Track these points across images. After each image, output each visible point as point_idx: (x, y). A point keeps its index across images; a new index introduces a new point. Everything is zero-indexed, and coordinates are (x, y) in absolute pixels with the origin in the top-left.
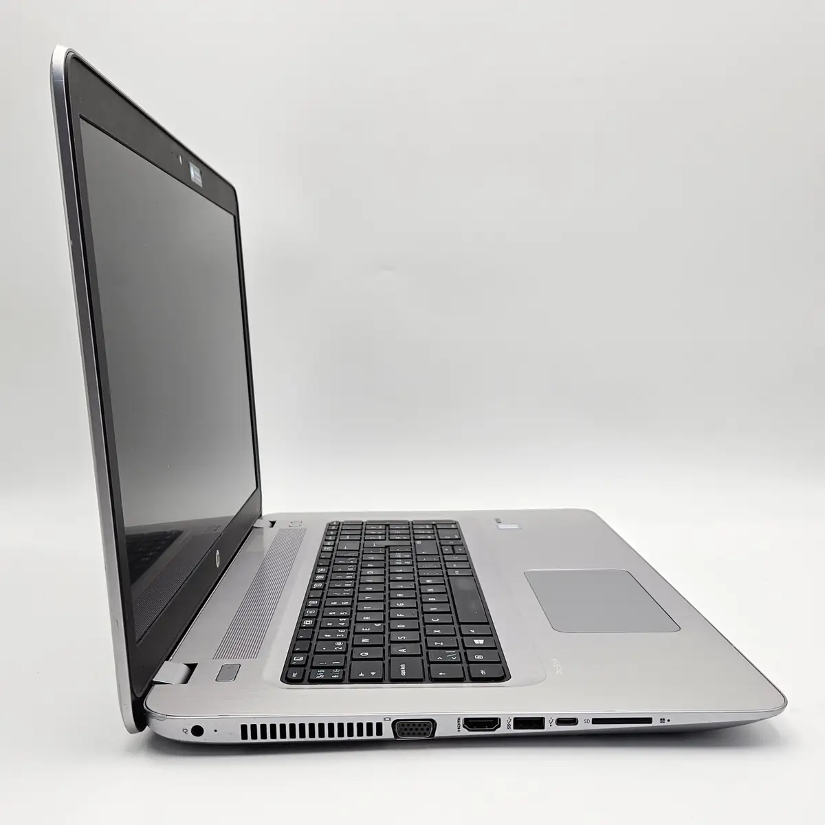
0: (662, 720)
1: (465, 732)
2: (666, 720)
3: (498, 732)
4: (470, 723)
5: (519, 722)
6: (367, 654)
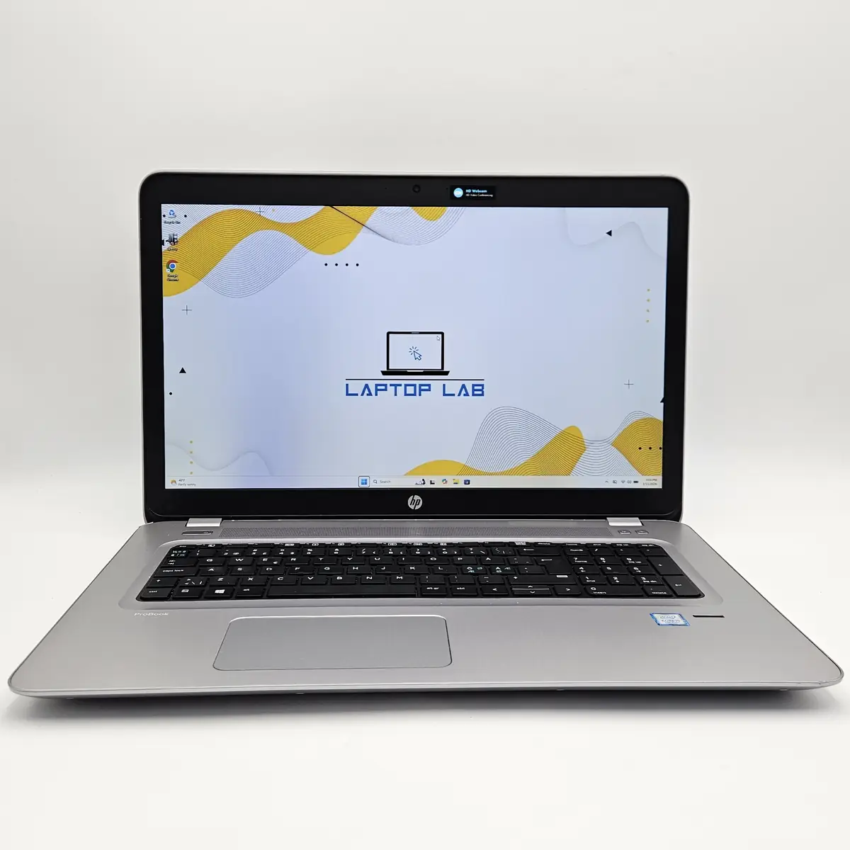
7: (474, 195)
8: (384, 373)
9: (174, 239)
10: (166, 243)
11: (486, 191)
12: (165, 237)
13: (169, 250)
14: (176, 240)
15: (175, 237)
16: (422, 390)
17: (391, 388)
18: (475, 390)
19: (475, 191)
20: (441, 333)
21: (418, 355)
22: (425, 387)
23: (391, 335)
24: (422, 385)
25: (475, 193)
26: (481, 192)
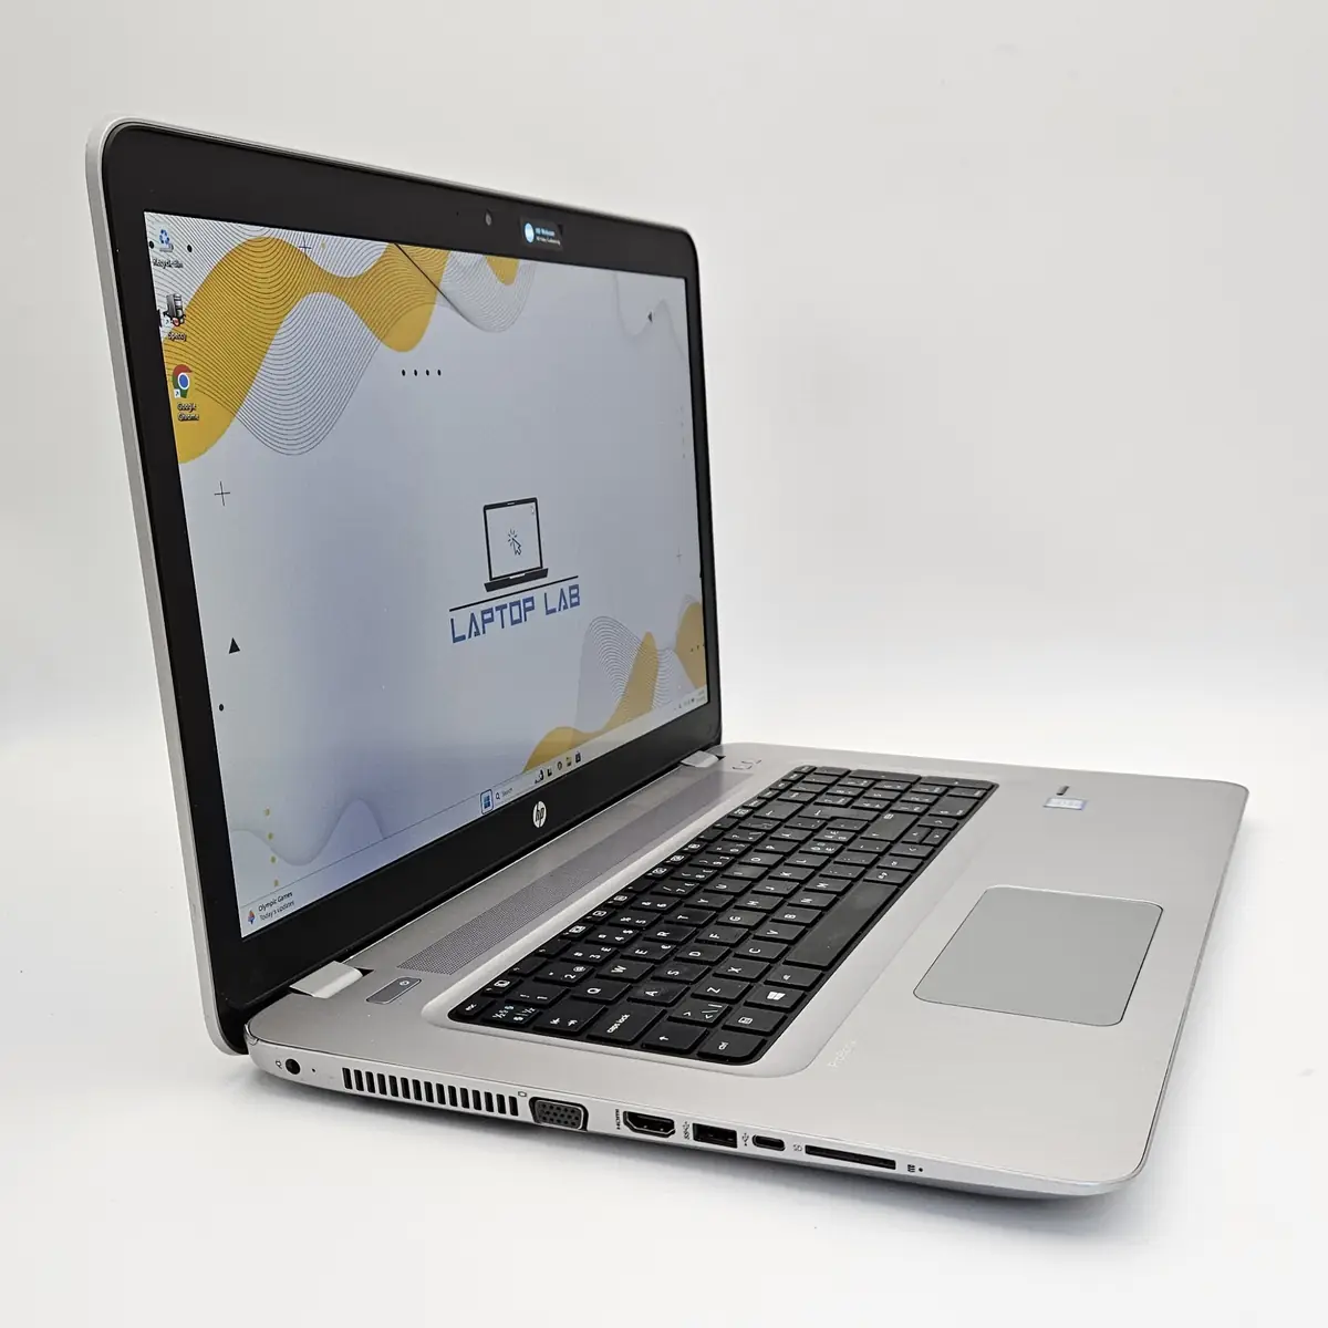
0: (911, 1168)
1: (626, 1132)
2: (917, 1169)
3: (671, 1140)
4: (635, 1120)
5: (702, 1132)
6: (598, 991)
7: (544, 240)
8: (489, 587)
9: (178, 308)
10: (165, 320)
11: (552, 234)
12: (162, 306)
13: (171, 337)
14: (180, 313)
15: (179, 303)
16: (526, 610)
17: (497, 614)
18: (572, 597)
19: (543, 232)
20: (534, 500)
21: (517, 546)
22: (529, 604)
23: (488, 511)
24: (526, 601)
25: (545, 237)
26: (549, 235)
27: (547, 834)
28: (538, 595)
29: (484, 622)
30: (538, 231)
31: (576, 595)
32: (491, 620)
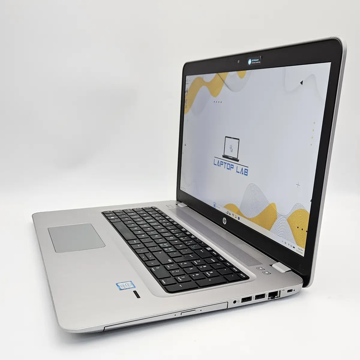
7: (254, 63)
8: (223, 156)
11: (258, 60)
13: (186, 95)
16: (231, 167)
17: (224, 164)
18: (245, 172)
19: (255, 60)
20: (239, 139)
21: (232, 150)
22: (232, 166)
23: (226, 138)
24: (232, 165)
25: (255, 62)
26: (257, 61)
27: (223, 226)
28: (235, 165)
29: (221, 164)
30: (253, 60)
31: (247, 172)
32: (222, 164)
